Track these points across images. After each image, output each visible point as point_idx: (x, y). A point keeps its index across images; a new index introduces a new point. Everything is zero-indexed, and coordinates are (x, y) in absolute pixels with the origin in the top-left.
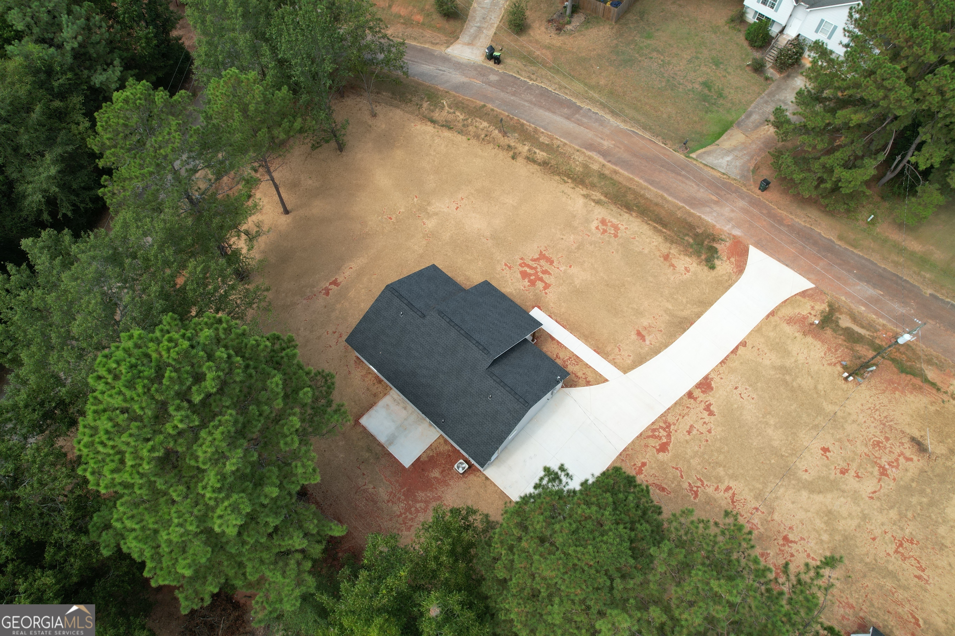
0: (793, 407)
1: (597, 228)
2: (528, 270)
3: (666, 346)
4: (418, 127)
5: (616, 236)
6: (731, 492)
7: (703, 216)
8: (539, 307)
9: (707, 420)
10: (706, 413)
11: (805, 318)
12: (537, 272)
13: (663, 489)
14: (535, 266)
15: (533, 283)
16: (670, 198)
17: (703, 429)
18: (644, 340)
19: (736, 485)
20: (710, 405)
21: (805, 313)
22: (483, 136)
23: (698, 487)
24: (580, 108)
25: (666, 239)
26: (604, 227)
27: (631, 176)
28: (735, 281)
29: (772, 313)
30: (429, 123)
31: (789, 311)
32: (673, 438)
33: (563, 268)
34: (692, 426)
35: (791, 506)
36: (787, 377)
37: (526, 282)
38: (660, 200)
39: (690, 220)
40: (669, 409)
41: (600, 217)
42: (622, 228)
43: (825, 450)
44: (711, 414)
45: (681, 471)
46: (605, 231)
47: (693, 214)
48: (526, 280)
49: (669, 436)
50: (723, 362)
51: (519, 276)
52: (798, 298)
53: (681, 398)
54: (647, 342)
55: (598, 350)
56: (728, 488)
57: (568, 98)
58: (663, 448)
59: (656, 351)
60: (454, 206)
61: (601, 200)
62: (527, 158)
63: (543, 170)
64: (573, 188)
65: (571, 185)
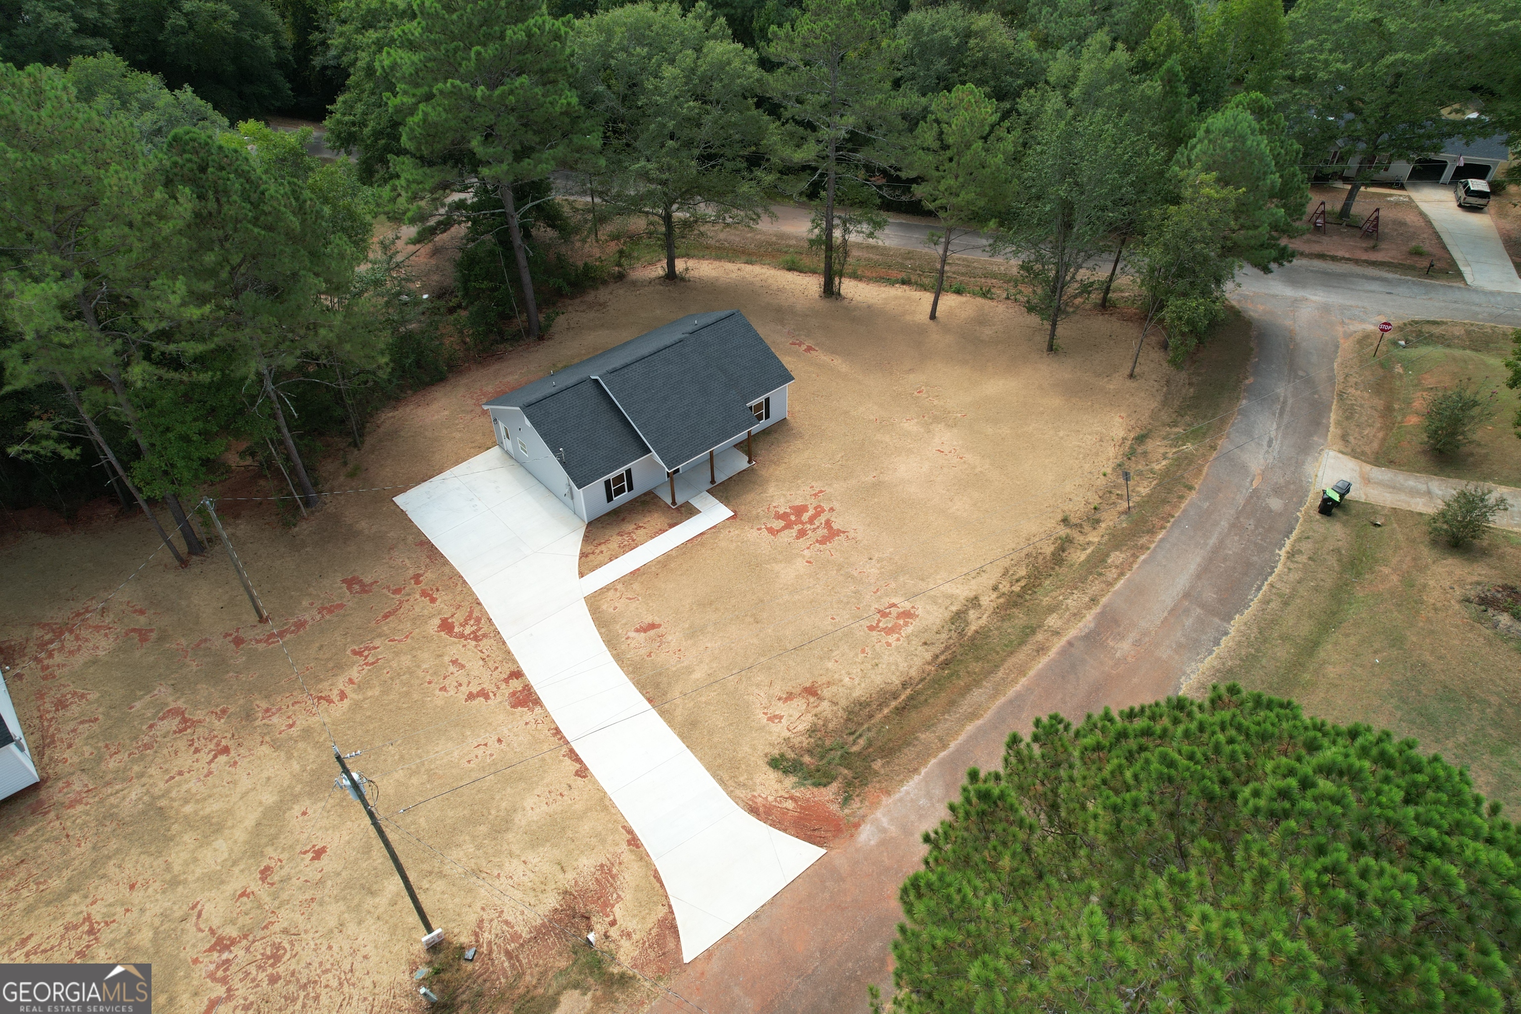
0: (422, 821)
4: (1120, 422)
5: (871, 628)
6: (336, 698)
7: (917, 778)
8: (733, 517)
9: (463, 688)
10: (475, 689)
11: (606, 906)
12: (803, 523)
13: (386, 617)
14: (817, 523)
16: (970, 728)
17: (451, 682)
18: (637, 631)
19: (340, 709)
20: (487, 697)
21: (618, 911)
22: (1117, 491)
23: (366, 657)
24: (1229, 618)
27: (1031, 673)
28: (730, 794)
29: (634, 842)
30: (1134, 435)
32: (456, 640)
33: (807, 553)
34: (462, 667)
35: (265, 774)
36: (483, 829)
37: (784, 510)
39: (909, 753)
40: (504, 643)
41: (920, 612)
42: (892, 639)
43: (319, 854)
44: (471, 696)
45: (399, 641)
47: (925, 762)
48: (788, 510)
49: (462, 636)
50: (558, 731)
51: (798, 503)
52: (661, 912)
53: (514, 661)
54: (632, 634)
56: (343, 696)
57: (1254, 605)
58: (446, 626)
60: (945, 449)
61: (967, 624)
62: (1069, 540)
63: (1041, 557)
64: (995, 588)
65: (1005, 587)
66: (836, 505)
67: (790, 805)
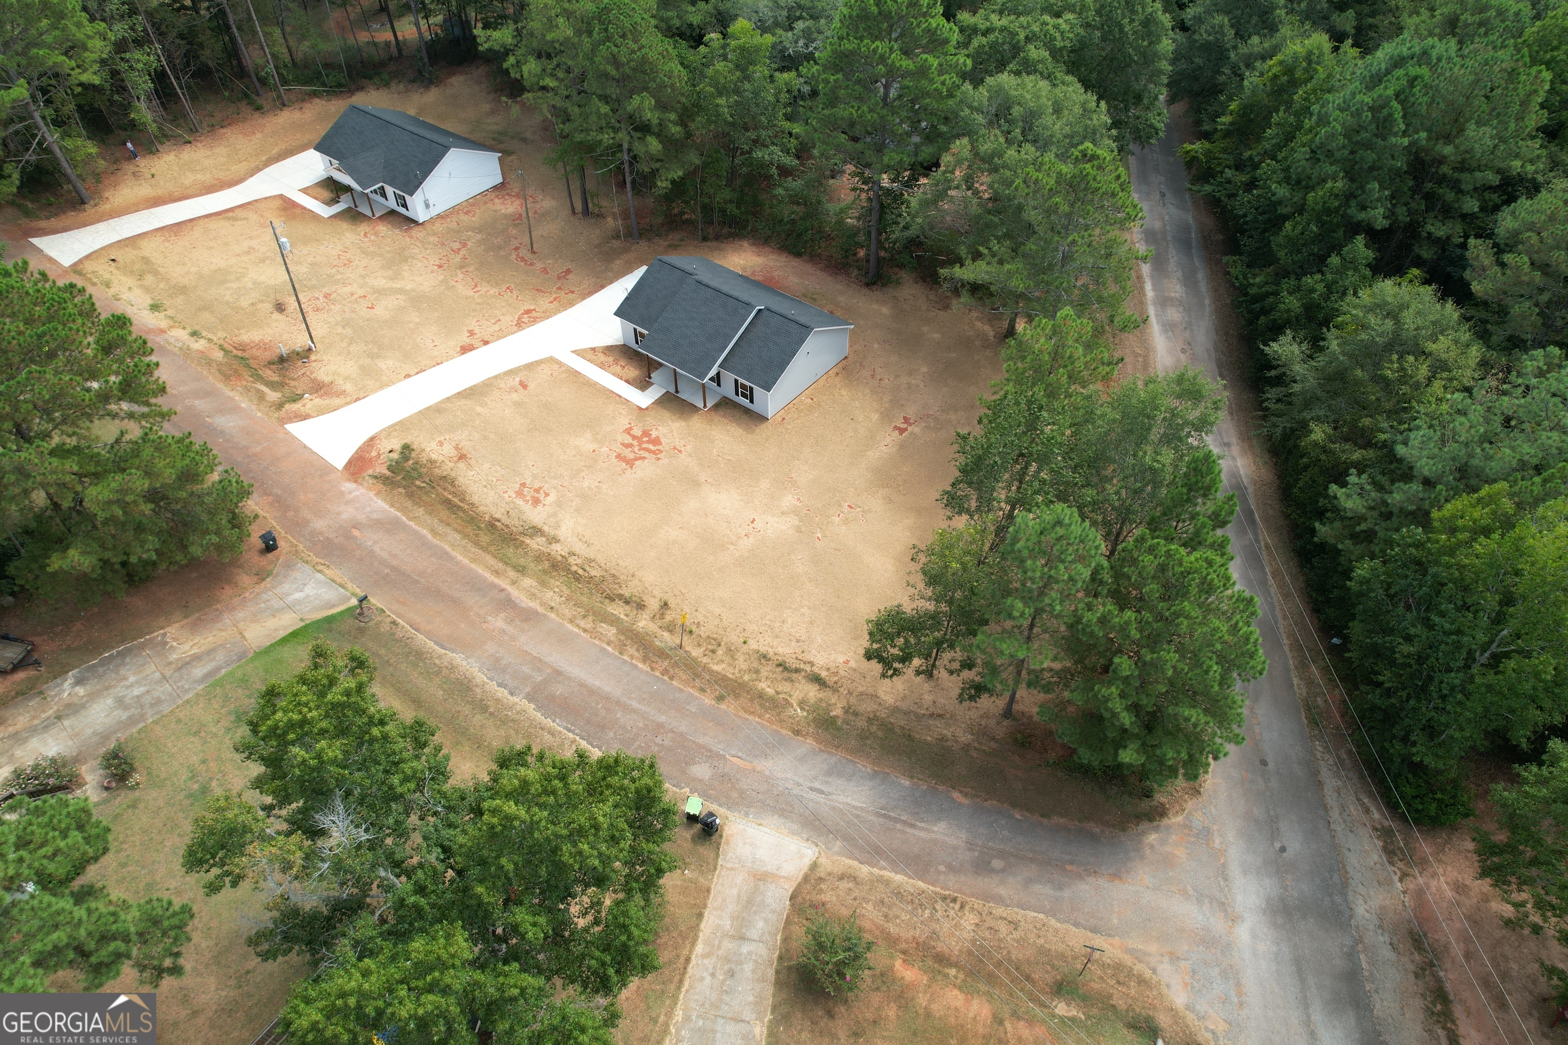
1: (547, 495)
2: (651, 447)
3: (495, 377)
4: (841, 659)
5: (523, 485)
6: (475, 290)
7: (387, 507)
8: (640, 408)
9: (477, 327)
10: (477, 331)
11: (321, 396)
12: (640, 445)
13: (538, 290)
14: (641, 452)
15: (646, 433)
16: (425, 532)
17: (483, 322)
18: (521, 381)
19: (468, 293)
20: (470, 336)
21: (317, 400)
22: (720, 652)
23: (505, 292)
25: (453, 483)
26: (536, 495)
27: (473, 566)
28: (384, 430)
29: (358, 399)
30: (824, 674)
31: (337, 401)
32: (517, 317)
33: (605, 449)
34: (495, 324)
35: (424, 282)
36: (375, 351)
37: (654, 434)
38: (441, 529)
39: (409, 504)
40: (513, 334)
41: (540, 508)
42: (511, 494)
44: (471, 331)
45: (517, 299)
46: (537, 491)
47: (398, 509)
48: (654, 436)
49: (521, 319)
50: (440, 364)
51: (662, 440)
53: (498, 340)
54: (518, 379)
55: (576, 374)
56: (477, 292)
58: (529, 311)
59: (511, 373)
60: (758, 524)
61: (531, 537)
62: (641, 606)
63: (616, 586)
64: (572, 554)
65: (572, 560)
66: (665, 461)
67: (374, 454)
